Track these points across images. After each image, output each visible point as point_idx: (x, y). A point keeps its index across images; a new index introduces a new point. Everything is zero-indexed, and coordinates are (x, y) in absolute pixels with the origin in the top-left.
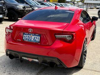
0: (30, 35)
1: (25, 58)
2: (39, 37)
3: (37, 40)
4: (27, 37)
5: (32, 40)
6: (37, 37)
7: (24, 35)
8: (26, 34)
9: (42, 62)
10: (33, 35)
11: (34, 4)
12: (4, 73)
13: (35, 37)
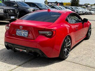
0: (21, 31)
1: (18, 49)
2: (27, 33)
3: (26, 35)
4: (19, 33)
5: (23, 35)
6: (26, 33)
7: (17, 31)
8: (18, 30)
9: (29, 53)
10: (23, 31)
11: (44, 8)
12: (2, 59)
13: (25, 32)
